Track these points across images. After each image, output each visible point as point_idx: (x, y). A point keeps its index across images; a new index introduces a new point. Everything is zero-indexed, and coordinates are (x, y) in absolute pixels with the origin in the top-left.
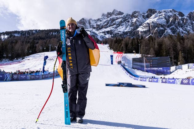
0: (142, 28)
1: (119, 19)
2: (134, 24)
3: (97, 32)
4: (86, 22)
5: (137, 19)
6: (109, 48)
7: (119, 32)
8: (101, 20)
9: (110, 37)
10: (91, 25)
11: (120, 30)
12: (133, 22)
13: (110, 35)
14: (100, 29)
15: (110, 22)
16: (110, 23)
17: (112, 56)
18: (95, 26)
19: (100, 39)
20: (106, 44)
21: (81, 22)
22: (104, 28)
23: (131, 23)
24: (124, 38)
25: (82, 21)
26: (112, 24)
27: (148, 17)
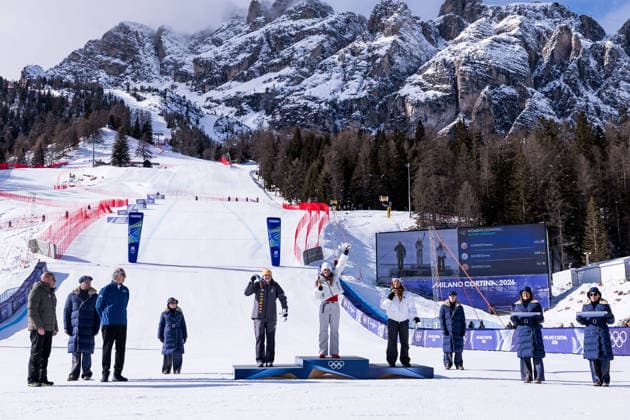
0: (418, 88)
1: (312, 38)
2: (380, 65)
3: (198, 100)
4: (142, 45)
5: (394, 41)
6: (261, 181)
7: (310, 104)
8: (220, 35)
9: (266, 125)
10: (168, 63)
11: (315, 92)
12: (376, 57)
13: (267, 114)
14: (215, 83)
15: (265, 48)
16: (262, 55)
17: (274, 224)
18: (189, 68)
19: (217, 137)
20: (243, 161)
21: (113, 46)
22: (235, 79)
23: (368, 59)
24: (336, 131)
25: (117, 37)
26: (277, 61)
27: (447, 31)
